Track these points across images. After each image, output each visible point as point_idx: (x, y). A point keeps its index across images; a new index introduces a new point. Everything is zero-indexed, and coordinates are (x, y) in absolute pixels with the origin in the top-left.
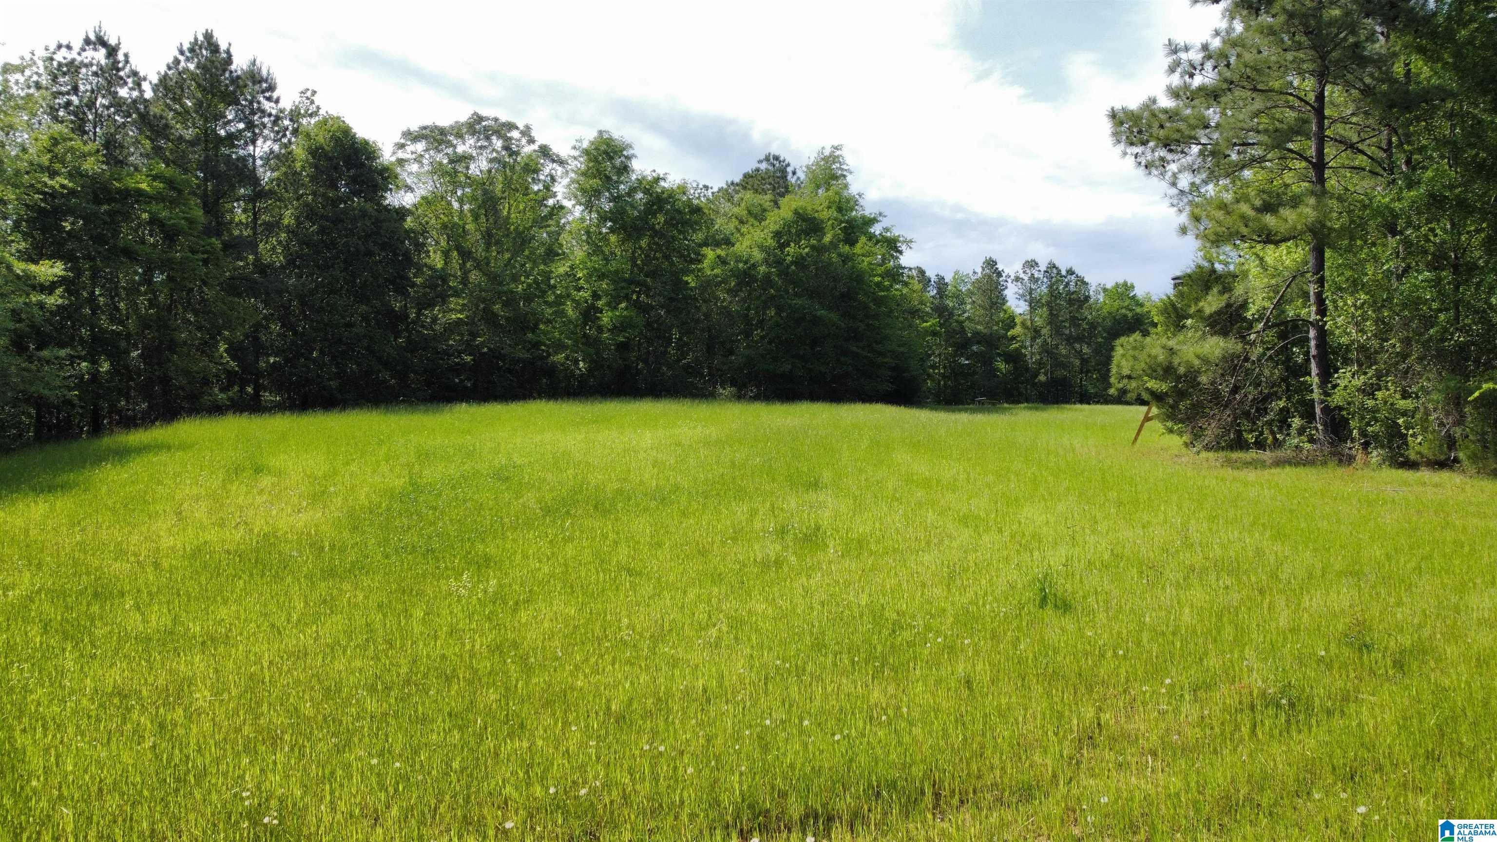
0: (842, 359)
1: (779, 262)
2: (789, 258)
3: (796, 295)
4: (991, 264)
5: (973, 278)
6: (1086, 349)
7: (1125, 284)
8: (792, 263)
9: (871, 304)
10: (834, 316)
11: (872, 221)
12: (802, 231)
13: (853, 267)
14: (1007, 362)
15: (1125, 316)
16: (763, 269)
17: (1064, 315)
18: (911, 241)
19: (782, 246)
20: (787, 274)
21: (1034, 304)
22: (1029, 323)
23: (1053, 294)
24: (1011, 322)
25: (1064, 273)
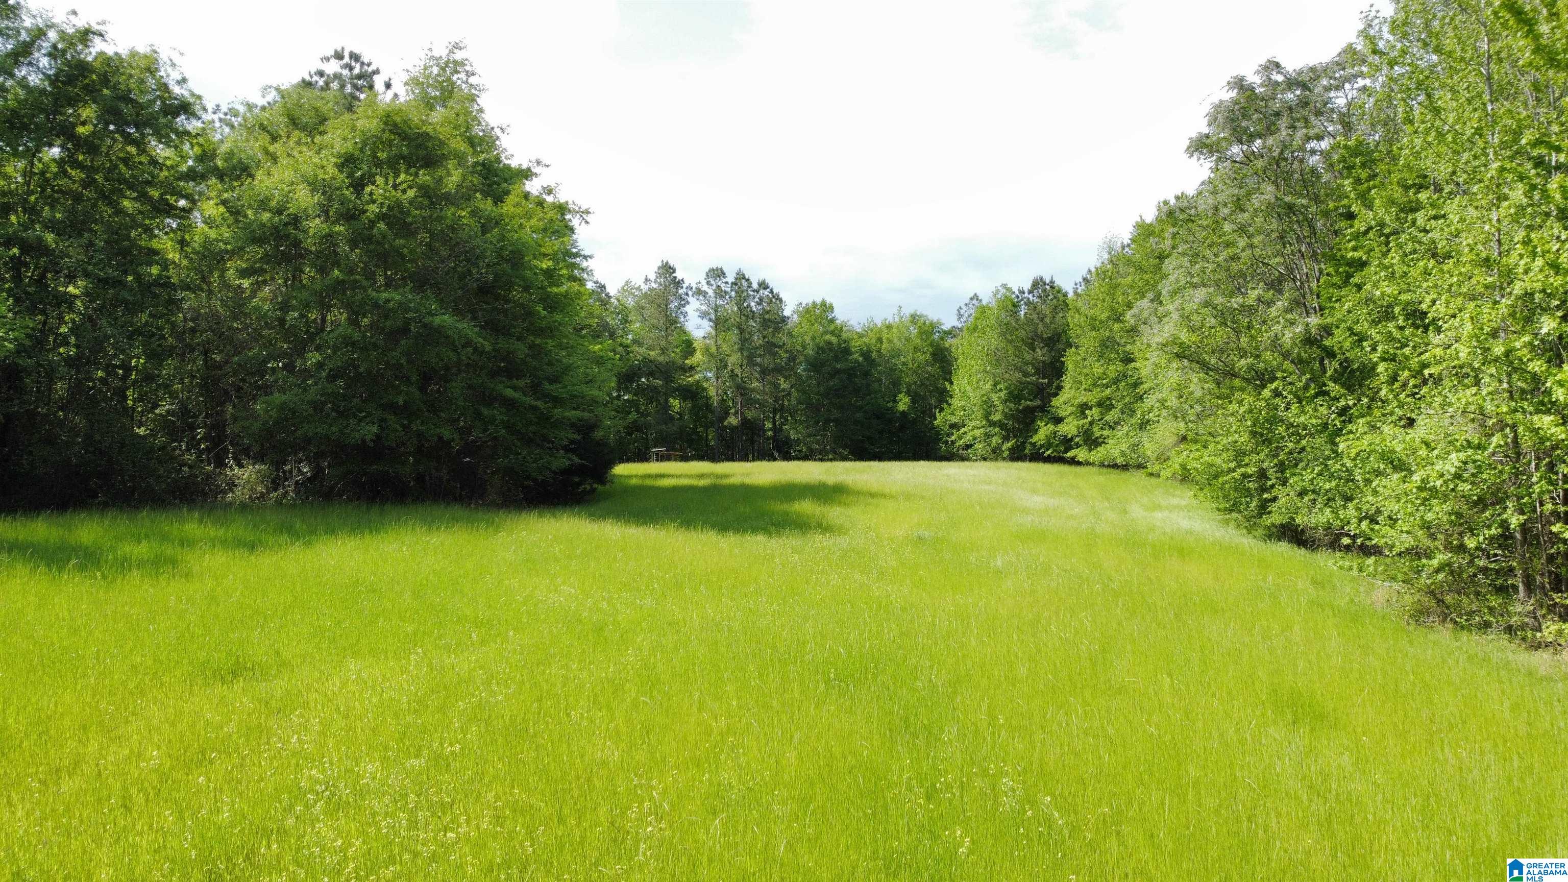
0: (485, 411)
1: (350, 216)
2: (374, 208)
3: (388, 285)
4: (667, 269)
5: (645, 288)
6: (784, 385)
7: (824, 304)
8: (381, 217)
9: (539, 308)
10: (466, 328)
11: (527, 174)
12: (403, 157)
13: (503, 238)
14: (684, 398)
15: (829, 343)
16: (315, 225)
17: (757, 340)
18: (587, 212)
19: (358, 186)
20: (370, 239)
21: (720, 323)
22: (713, 349)
23: (745, 313)
24: (688, 347)
25: (755, 286)
